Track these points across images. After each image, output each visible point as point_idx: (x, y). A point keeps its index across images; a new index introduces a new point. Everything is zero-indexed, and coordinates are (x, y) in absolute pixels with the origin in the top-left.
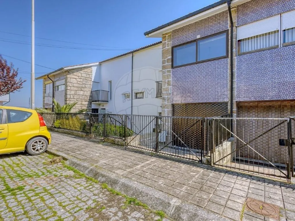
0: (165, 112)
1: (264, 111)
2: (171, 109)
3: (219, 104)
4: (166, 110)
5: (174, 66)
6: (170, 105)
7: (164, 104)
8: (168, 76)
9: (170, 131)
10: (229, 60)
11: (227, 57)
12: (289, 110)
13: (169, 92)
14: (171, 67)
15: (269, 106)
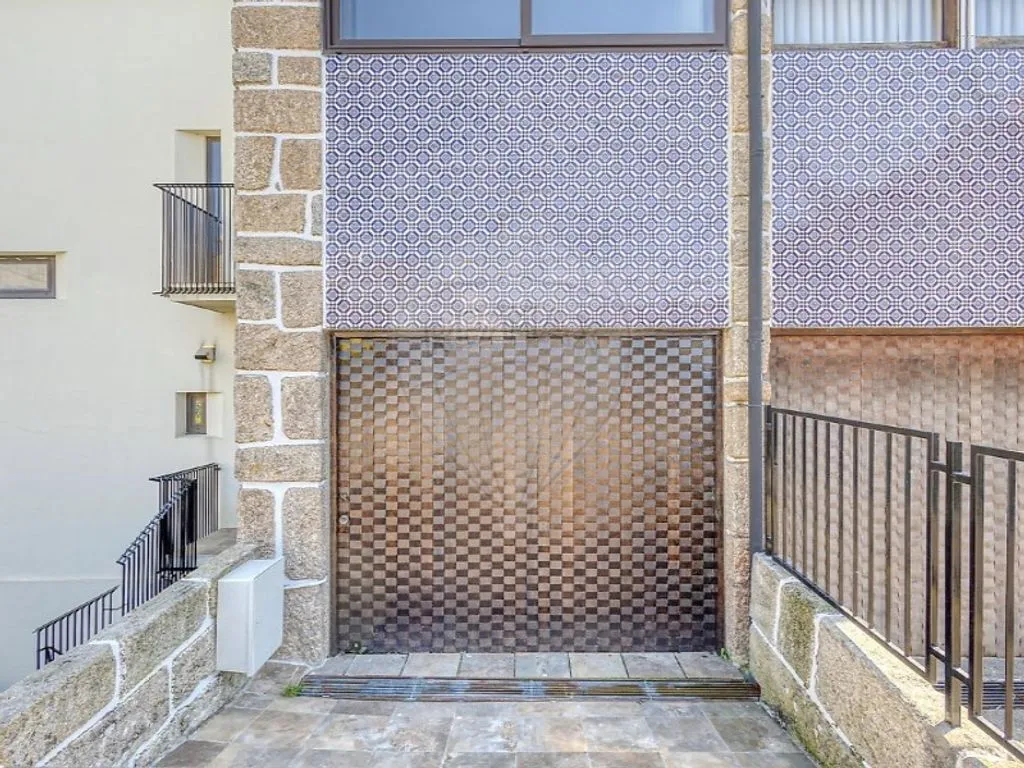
0: (269, 394)
1: (889, 388)
2: (323, 375)
3: (637, 344)
4: (275, 379)
5: (345, 34)
6: (318, 342)
7: (257, 329)
8: (296, 110)
9: (317, 545)
10: (734, 66)
11: (718, 44)
12: (989, 382)
13: (307, 235)
14: (318, 37)
15: (909, 361)
